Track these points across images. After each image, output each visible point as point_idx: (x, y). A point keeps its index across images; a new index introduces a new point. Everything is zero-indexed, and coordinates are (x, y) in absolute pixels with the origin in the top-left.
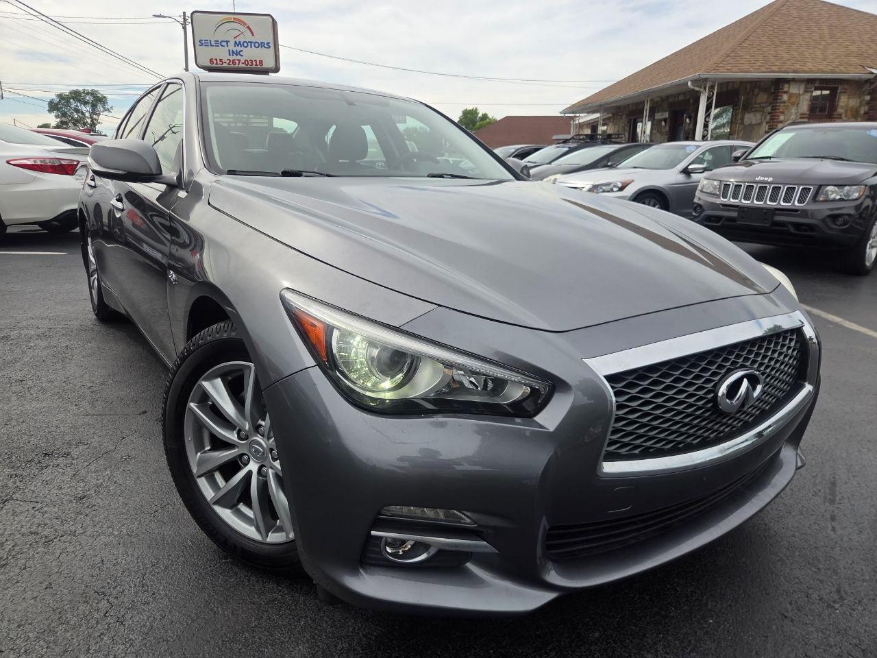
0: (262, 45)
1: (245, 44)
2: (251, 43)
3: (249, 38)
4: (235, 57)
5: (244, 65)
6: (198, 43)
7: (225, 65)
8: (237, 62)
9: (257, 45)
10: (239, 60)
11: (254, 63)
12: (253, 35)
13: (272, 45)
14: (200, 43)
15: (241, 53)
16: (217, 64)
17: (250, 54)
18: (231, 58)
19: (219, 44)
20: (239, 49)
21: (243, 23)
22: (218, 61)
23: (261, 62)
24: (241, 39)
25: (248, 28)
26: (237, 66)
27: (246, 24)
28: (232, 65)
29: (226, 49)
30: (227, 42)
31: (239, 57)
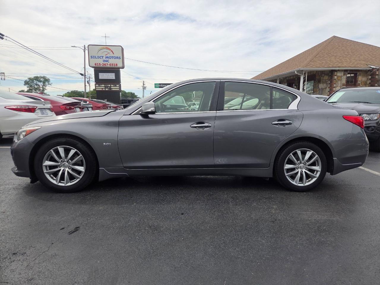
0: (117, 58)
1: (110, 58)
2: (112, 57)
3: (111, 55)
4: (106, 63)
5: (109, 66)
6: (90, 57)
7: (101, 66)
8: (106, 65)
9: (115, 58)
10: (107, 64)
11: (114, 65)
12: (113, 54)
13: (121, 58)
14: (91, 57)
15: (108, 61)
16: (98, 65)
17: (112, 61)
18: (104, 63)
19: (99, 57)
20: (107, 59)
21: (110, 49)
22: (99, 64)
23: (117, 64)
24: (108, 55)
25: (112, 51)
26: (106, 66)
27: (111, 50)
28: (104, 66)
29: (102, 60)
30: (103, 57)
31: (107, 63)
